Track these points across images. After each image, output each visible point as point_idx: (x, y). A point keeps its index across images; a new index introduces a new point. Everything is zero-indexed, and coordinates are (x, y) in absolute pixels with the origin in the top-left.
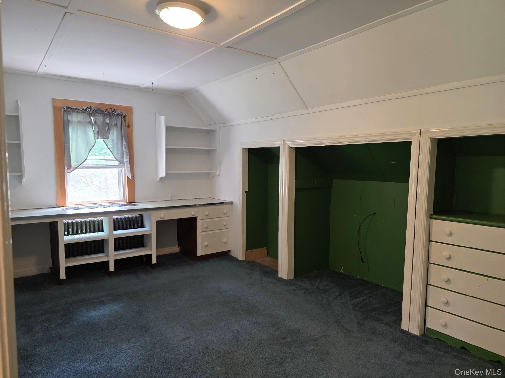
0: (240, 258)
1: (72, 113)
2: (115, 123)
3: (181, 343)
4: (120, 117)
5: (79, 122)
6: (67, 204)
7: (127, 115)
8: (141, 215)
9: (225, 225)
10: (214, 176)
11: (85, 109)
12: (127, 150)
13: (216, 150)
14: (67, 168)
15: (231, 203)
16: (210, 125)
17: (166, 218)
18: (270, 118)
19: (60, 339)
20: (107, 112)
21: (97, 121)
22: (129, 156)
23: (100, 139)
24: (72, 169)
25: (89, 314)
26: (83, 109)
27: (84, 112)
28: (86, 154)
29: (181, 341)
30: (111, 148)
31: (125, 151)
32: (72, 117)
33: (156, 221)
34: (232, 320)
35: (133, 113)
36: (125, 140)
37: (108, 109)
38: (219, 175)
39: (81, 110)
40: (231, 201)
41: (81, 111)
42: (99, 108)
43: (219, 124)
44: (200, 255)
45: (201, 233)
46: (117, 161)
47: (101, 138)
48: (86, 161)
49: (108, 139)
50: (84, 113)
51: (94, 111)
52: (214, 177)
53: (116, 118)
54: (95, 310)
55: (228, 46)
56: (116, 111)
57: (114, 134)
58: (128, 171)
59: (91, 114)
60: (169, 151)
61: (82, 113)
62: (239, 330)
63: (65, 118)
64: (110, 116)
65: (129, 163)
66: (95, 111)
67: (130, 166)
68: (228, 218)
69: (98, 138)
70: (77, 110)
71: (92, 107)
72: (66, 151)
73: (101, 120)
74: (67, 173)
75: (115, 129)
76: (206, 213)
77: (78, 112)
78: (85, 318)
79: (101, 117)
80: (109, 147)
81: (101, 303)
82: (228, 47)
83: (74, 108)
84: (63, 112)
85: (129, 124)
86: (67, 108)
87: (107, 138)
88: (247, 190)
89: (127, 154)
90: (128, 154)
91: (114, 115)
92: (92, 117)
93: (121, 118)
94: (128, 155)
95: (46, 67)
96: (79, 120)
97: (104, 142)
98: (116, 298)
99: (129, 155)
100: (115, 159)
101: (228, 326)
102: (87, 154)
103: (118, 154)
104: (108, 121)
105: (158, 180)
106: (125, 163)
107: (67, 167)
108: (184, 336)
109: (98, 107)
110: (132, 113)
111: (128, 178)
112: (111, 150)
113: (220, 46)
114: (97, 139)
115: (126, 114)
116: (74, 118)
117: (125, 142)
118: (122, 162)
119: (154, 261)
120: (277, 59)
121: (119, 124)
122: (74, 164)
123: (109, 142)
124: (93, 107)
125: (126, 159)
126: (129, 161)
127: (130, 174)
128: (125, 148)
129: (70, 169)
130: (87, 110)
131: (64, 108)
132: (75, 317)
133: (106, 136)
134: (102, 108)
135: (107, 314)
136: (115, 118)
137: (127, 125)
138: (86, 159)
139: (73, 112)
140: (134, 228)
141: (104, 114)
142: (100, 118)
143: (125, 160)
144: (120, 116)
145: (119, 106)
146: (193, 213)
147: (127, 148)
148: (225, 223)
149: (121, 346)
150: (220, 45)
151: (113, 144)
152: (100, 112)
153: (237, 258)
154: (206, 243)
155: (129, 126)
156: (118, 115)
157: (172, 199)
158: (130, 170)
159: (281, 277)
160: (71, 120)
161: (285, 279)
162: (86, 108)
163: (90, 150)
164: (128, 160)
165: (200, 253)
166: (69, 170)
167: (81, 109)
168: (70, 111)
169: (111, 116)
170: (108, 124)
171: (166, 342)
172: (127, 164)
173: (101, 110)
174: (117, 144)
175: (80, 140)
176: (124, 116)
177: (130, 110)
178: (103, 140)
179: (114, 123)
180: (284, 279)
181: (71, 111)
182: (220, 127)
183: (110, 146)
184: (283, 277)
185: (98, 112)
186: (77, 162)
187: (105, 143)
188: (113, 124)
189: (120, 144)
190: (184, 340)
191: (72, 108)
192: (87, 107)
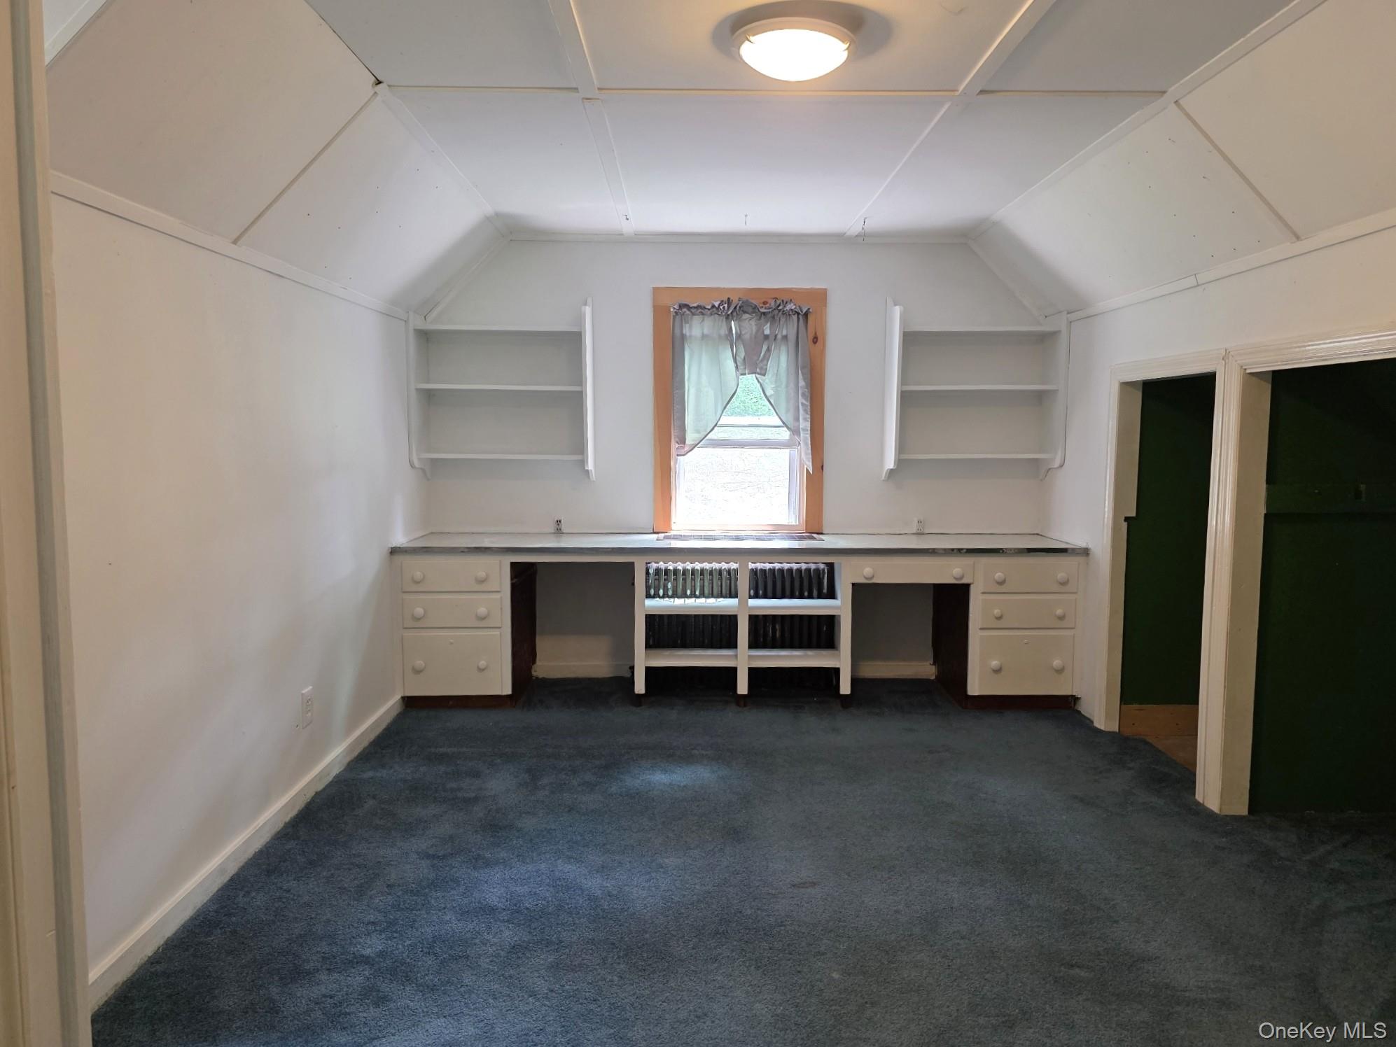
0: (1100, 723)
1: (691, 318)
2: (784, 333)
3: (790, 890)
4: (795, 317)
5: (704, 337)
6: (673, 527)
7: (811, 310)
8: (831, 566)
9: (1061, 618)
10: (1050, 469)
11: (717, 306)
12: (806, 400)
13: (1055, 392)
14: (677, 446)
15: (1085, 552)
16: (1046, 317)
17: (879, 580)
18: (1191, 281)
19: (569, 811)
20: (766, 308)
21: (743, 333)
22: (811, 416)
23: (747, 375)
24: (686, 449)
25: (649, 777)
26: (713, 306)
27: (716, 312)
28: (716, 414)
29: (794, 886)
30: (771, 396)
31: (803, 404)
32: (690, 328)
33: (853, 584)
34: (954, 875)
35: (828, 305)
36: (802, 373)
37: (769, 301)
38: (1061, 466)
39: (709, 309)
40: (1083, 545)
41: (709, 312)
42: (747, 301)
43: (1068, 313)
44: (976, 694)
45: (982, 631)
46: (785, 429)
47: (749, 374)
48: (716, 428)
49: (764, 375)
50: (716, 315)
51: (735, 308)
52: (1049, 472)
53: (786, 320)
54: (665, 771)
55: (980, 89)
56: (786, 303)
57: (781, 361)
58: (806, 454)
59: (730, 317)
60: (906, 399)
61: (713, 316)
62: (956, 904)
63: (677, 331)
64: (773, 317)
65: (809, 432)
66: (738, 308)
67: (811, 441)
68: (1072, 597)
69: (742, 374)
70: (700, 310)
71: (732, 299)
72: (677, 407)
73: (752, 331)
74: (679, 457)
75: (783, 348)
76: (999, 575)
77: (703, 314)
78: (637, 783)
79: (753, 323)
80: (768, 394)
81: (686, 757)
82: (982, 92)
83: (695, 305)
84: (674, 316)
85: (816, 333)
86: (680, 306)
87: (763, 372)
88: (1134, 514)
89: (805, 411)
90: (809, 410)
91: (781, 313)
92: (732, 322)
93: (798, 319)
94: (809, 413)
95: (628, 219)
96: (706, 332)
97: (759, 381)
98: (720, 755)
99: (811, 412)
100: (781, 424)
101: (933, 886)
102: (719, 412)
103: (787, 411)
104: (767, 332)
105: (883, 478)
106: (802, 435)
107: (677, 443)
108: (809, 877)
109: (744, 299)
110: (826, 306)
111: (807, 470)
112: (773, 403)
113: (959, 95)
114: (741, 377)
115: (809, 309)
116: (696, 328)
117: (804, 379)
118: (795, 431)
119: (845, 688)
120: (1164, 92)
121: (792, 338)
122: (691, 437)
123: (768, 380)
124: (735, 301)
125: (805, 424)
126: (809, 429)
127: (811, 460)
128: (803, 395)
129: (684, 448)
130: (721, 307)
131: (674, 308)
132: (621, 776)
133: (761, 368)
134: (753, 299)
135: (682, 784)
136: (783, 320)
137: (811, 337)
138: (716, 425)
139: (693, 314)
140: (810, 597)
141: (759, 313)
142: (749, 326)
143: (801, 427)
144: (796, 315)
145: (794, 290)
146: (957, 571)
147: (808, 394)
148: (1059, 612)
149: (667, 857)
150: (957, 93)
151: (777, 387)
152: (750, 310)
153: (1092, 722)
154: (995, 663)
155: (815, 340)
156: (791, 313)
157: (919, 531)
158: (810, 451)
159: (1201, 802)
160: (688, 334)
161: (1212, 811)
162: (719, 302)
163: (726, 402)
164: (808, 424)
165: (975, 687)
166: (682, 451)
167: (709, 307)
168: (687, 314)
169: (776, 317)
170: (766, 337)
171: (759, 878)
172: (805, 436)
173: (752, 303)
174: (787, 386)
175: (704, 379)
176: (806, 315)
177: (820, 297)
178: (757, 379)
179: (782, 332)
180: (1207, 809)
181: (688, 312)
182: (1070, 322)
183: (769, 392)
184: (1206, 804)
185: (745, 309)
186: (698, 432)
187: (761, 385)
188: (779, 337)
189: (792, 385)
190: (803, 885)
191: (691, 306)
192: (722, 301)
